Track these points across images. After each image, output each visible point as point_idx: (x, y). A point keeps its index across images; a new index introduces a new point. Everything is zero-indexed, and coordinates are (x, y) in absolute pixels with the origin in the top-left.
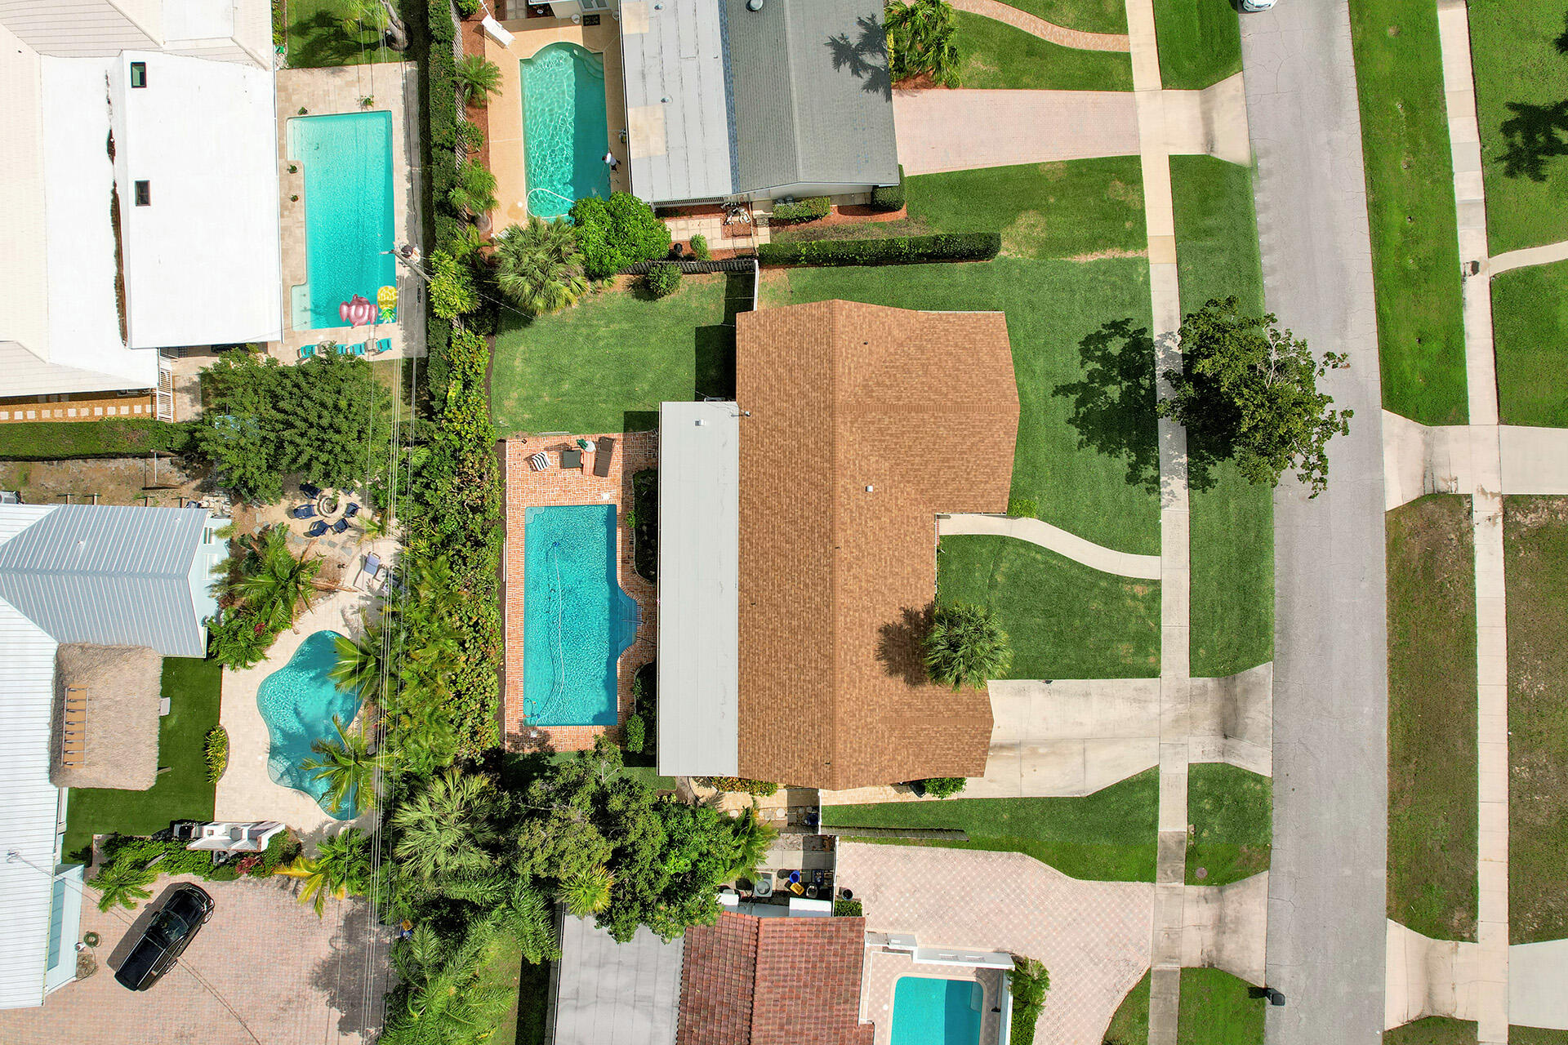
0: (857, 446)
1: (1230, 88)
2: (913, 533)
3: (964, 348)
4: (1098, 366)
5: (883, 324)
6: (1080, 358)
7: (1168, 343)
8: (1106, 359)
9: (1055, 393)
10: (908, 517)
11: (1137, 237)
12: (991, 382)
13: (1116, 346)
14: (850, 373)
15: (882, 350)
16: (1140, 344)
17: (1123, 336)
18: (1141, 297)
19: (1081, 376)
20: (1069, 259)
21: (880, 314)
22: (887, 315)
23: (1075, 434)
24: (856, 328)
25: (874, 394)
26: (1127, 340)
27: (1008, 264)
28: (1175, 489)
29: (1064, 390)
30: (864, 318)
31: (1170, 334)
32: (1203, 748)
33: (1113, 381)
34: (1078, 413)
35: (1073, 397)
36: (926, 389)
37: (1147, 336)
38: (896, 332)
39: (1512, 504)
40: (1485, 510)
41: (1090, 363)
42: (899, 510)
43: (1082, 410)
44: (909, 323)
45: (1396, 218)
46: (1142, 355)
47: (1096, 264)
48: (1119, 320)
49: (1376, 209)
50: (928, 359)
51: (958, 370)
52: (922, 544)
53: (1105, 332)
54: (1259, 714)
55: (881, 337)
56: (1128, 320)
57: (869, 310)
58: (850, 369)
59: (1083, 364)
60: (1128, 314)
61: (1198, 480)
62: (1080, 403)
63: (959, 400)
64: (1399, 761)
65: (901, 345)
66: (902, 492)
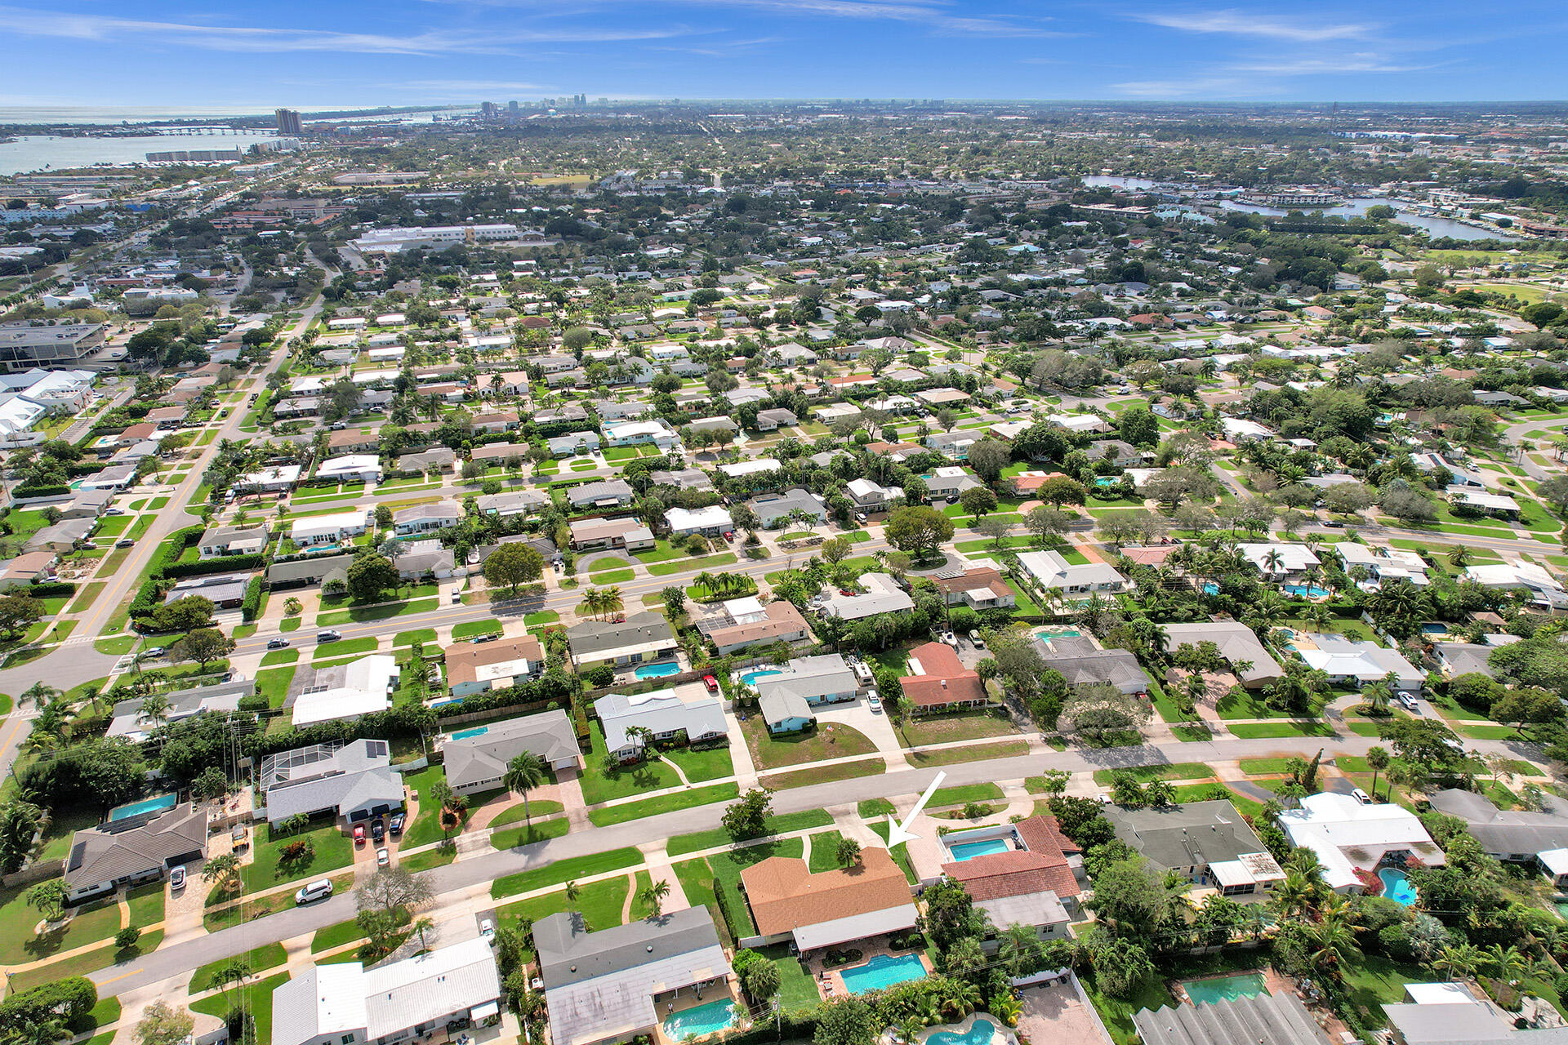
1: (641, 847)
4: (745, 860)
7: (732, 847)
8: (742, 858)
11: (700, 860)
13: (738, 858)
15: (763, 893)
16: (735, 852)
17: (734, 857)
18: (721, 855)
19: (750, 863)
22: (751, 894)
25: (778, 892)
26: (735, 855)
28: (777, 837)
29: (757, 865)
31: (729, 847)
32: (856, 817)
33: (749, 856)
34: (763, 862)
36: (772, 881)
39: (757, 769)
40: (760, 774)
45: (677, 804)
47: (712, 866)
48: (729, 859)
49: (675, 810)
53: (733, 860)
54: (841, 808)
56: (728, 857)
59: (746, 863)
60: (726, 857)
61: (774, 832)
62: (759, 862)
64: (840, 779)
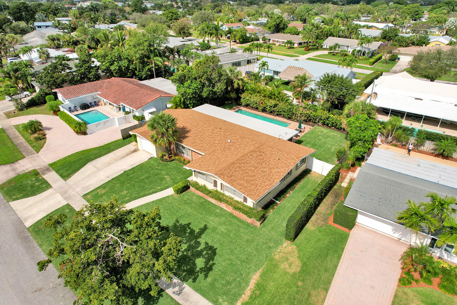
0: (246, 144)
2: (206, 147)
3: (252, 181)
4: (199, 249)
5: (283, 168)
6: (210, 245)
7: (177, 289)
8: (199, 254)
9: (206, 226)
10: (212, 147)
12: (231, 176)
13: (200, 262)
14: (271, 151)
15: (272, 163)
17: (201, 269)
19: (202, 240)
20: (260, 270)
21: (287, 168)
22: (285, 170)
23: (183, 222)
24: (287, 159)
25: (258, 152)
26: (198, 269)
27: (278, 243)
29: (204, 229)
30: (289, 163)
31: (180, 293)
33: (187, 250)
34: (190, 228)
35: (197, 231)
36: (247, 162)
37: (190, 280)
38: (276, 170)
41: (204, 247)
42: (216, 146)
43: (189, 231)
44: (277, 175)
46: (184, 271)
47: (247, 284)
48: (211, 273)
50: (258, 170)
51: (246, 173)
52: (200, 147)
53: (211, 262)
55: (278, 164)
56: (206, 276)
57: (291, 165)
58: (273, 152)
59: (207, 243)
60: (209, 279)
62: (192, 231)
63: (234, 165)
65: (270, 169)
66: (220, 149)
